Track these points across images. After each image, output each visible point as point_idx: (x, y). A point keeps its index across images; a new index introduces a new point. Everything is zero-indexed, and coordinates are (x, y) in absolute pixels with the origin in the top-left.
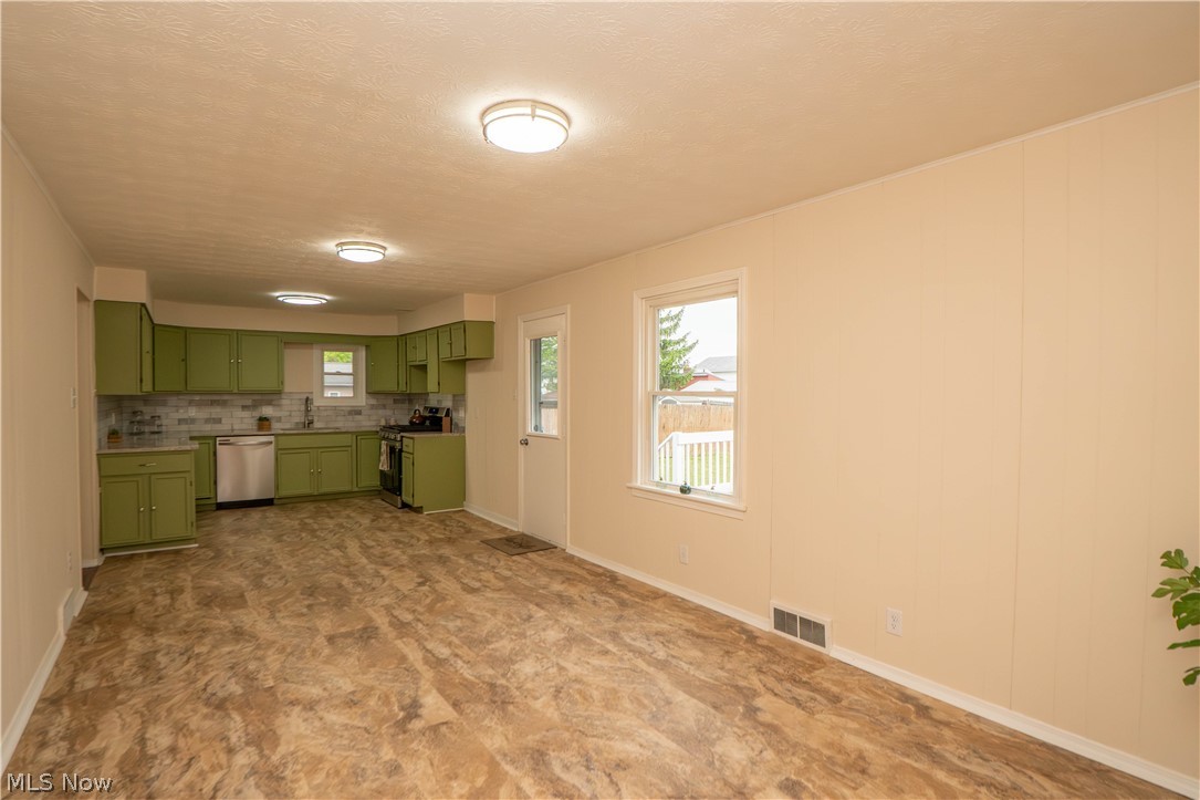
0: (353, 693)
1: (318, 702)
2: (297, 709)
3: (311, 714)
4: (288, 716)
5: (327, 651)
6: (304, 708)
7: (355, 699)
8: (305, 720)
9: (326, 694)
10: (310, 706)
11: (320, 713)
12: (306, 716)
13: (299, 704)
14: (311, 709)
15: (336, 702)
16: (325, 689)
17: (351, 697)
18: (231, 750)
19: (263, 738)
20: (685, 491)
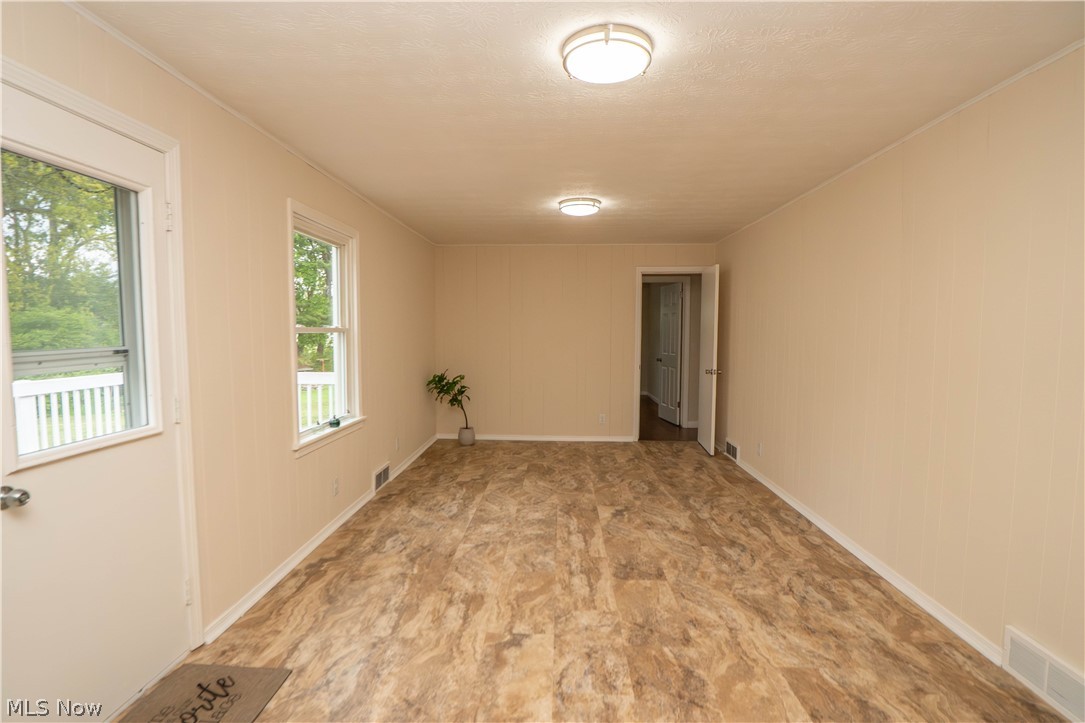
0: (648, 528)
1: (669, 530)
2: (682, 529)
3: (674, 525)
4: (687, 527)
5: (664, 563)
6: (678, 527)
7: (648, 525)
9: (665, 532)
10: (675, 528)
11: (668, 523)
12: (677, 524)
13: (682, 531)
15: (659, 526)
16: (666, 535)
18: (713, 519)
19: (697, 520)
20: (337, 423)
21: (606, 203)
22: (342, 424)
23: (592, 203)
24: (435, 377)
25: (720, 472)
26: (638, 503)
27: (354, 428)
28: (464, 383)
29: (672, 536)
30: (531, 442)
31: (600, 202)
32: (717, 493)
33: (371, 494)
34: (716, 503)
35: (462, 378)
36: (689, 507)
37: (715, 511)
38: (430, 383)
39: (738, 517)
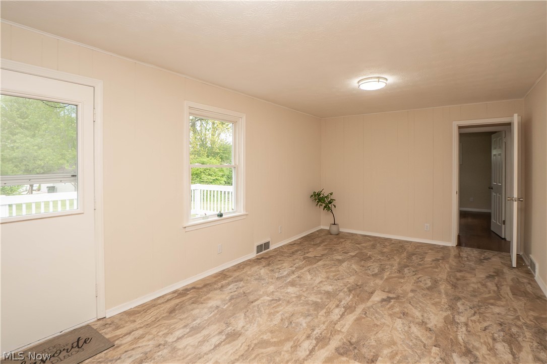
0: (400, 318)
1: (418, 323)
2: (429, 326)
3: (425, 320)
4: (435, 325)
6: (426, 324)
7: (402, 315)
8: (429, 319)
9: (412, 325)
10: (423, 324)
11: (421, 318)
12: (428, 320)
13: (427, 328)
14: (423, 322)
15: (410, 319)
16: (410, 327)
17: (403, 317)
18: (466, 325)
19: (451, 322)
20: (221, 215)
21: (391, 79)
22: (224, 217)
23: (377, 80)
24: (315, 193)
25: (511, 283)
26: (411, 295)
27: (237, 219)
28: (332, 197)
29: (415, 330)
30: (376, 237)
31: (386, 79)
32: (492, 301)
33: (253, 255)
34: (482, 310)
35: (331, 194)
36: (452, 308)
37: (475, 318)
38: (312, 196)
39: (495, 329)
